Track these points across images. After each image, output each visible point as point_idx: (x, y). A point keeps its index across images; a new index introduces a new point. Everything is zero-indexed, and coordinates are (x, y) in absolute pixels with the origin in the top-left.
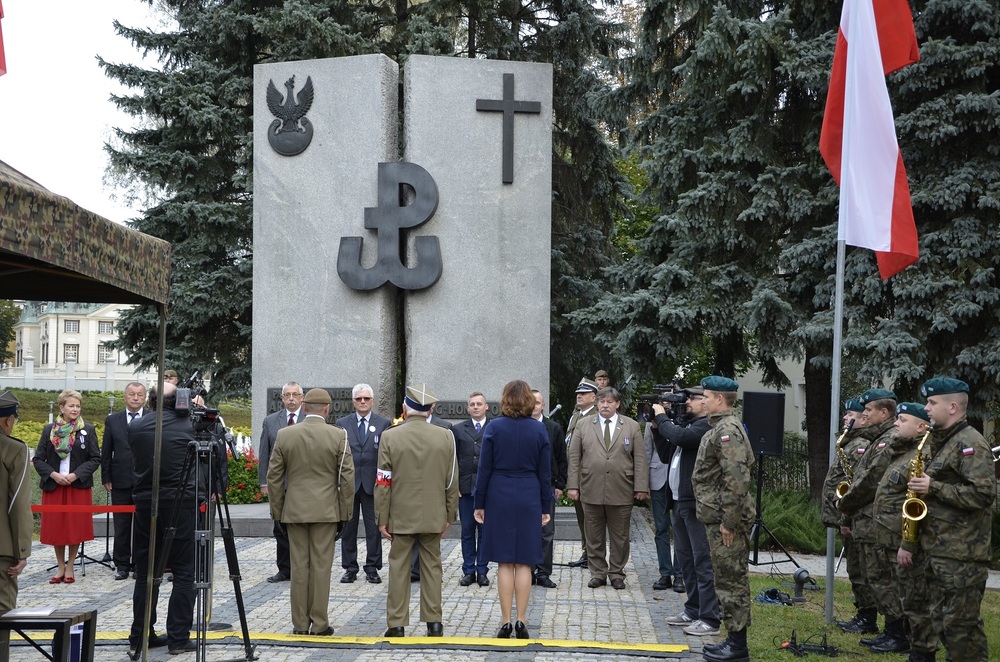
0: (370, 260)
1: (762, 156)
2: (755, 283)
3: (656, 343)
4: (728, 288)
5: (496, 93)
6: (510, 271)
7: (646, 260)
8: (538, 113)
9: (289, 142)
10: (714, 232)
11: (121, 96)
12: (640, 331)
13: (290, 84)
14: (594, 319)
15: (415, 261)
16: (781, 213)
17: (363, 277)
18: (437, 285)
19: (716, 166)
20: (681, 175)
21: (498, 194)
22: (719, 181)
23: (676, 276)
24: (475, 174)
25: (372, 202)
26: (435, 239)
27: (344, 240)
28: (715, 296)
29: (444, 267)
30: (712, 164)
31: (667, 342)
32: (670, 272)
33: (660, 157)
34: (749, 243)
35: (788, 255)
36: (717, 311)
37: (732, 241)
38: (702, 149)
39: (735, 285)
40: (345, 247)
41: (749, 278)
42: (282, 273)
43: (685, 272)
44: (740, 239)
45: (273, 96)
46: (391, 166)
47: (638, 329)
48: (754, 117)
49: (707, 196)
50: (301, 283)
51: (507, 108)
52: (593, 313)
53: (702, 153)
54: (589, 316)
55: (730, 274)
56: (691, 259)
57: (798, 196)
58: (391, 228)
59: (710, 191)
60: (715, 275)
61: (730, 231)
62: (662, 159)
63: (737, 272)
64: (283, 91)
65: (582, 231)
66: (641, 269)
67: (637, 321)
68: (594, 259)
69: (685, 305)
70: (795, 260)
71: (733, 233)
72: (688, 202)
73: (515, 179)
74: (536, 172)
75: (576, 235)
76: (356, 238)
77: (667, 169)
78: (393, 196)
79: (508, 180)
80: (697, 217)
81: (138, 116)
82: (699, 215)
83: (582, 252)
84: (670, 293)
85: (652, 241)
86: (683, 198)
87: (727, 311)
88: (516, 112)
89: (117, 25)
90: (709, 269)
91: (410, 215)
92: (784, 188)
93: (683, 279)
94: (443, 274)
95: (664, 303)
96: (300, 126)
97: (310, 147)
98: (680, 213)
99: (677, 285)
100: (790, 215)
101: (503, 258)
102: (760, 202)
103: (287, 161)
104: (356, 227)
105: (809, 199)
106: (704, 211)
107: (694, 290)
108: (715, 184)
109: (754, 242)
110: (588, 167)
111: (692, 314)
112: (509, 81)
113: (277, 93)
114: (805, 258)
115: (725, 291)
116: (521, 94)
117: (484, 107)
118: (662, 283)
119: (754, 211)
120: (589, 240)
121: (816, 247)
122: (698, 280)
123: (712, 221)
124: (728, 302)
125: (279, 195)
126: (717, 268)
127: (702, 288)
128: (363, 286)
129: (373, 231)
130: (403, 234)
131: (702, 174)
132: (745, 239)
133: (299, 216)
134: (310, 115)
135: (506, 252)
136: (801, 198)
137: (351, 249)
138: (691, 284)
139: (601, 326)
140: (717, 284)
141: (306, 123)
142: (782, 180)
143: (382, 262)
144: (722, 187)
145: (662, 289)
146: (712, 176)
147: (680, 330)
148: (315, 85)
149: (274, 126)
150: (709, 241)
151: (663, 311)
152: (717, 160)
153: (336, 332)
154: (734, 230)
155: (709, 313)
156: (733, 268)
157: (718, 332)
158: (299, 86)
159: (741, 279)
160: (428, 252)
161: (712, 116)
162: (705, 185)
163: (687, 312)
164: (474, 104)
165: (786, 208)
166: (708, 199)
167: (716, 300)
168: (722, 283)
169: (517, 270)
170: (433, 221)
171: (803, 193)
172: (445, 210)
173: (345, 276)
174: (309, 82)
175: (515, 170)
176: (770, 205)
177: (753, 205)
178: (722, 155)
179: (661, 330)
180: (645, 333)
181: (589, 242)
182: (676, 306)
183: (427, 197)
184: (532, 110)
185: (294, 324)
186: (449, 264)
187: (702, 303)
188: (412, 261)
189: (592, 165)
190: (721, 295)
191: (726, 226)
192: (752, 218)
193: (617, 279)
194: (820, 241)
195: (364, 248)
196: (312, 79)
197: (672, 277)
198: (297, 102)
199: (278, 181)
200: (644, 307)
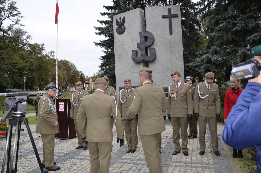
0: (139, 55)
1: (238, 13)
2: (238, 49)
3: (211, 68)
4: (231, 51)
5: (167, 13)
6: (173, 55)
7: (207, 49)
8: (177, 17)
9: (121, 31)
10: (226, 36)
11: (97, 32)
12: (207, 65)
13: (120, 18)
14: (195, 65)
15: (150, 55)
16: (246, 28)
17: (137, 59)
18: (156, 60)
19: (225, 19)
20: (215, 24)
21: (169, 37)
22: (226, 22)
23: (216, 49)
24: (163, 33)
25: (139, 42)
26: (154, 49)
27: (133, 51)
28: (227, 54)
29: (157, 55)
30: (223, 19)
31: (214, 68)
32: (214, 48)
33: (209, 20)
34: (236, 39)
35: (249, 39)
36: (228, 58)
37: (231, 38)
38: (220, 15)
39: (232, 51)
40: (133, 53)
41: (236, 48)
42: (121, 61)
43: (218, 48)
44: (233, 37)
45: (117, 21)
46: (142, 33)
47: (206, 65)
48: (235, 3)
49: (223, 27)
50: (125, 62)
51: (170, 17)
52: (194, 63)
53: (220, 16)
54: (193, 64)
55: (231, 48)
56: (219, 45)
57: (251, 22)
58: (143, 47)
59: (223, 26)
60: (227, 48)
61: (230, 36)
62: (209, 21)
63: (233, 47)
64: (119, 20)
65: (192, 48)
66: (206, 51)
67: (205, 63)
68: (195, 54)
69: (218, 57)
70: (251, 40)
71: (231, 36)
72: (218, 29)
73: (173, 33)
74: (178, 31)
75: (190, 49)
76: (135, 50)
77: (211, 23)
78: (143, 39)
79: (171, 33)
80: (220, 33)
81: (100, 36)
82: (221, 32)
83: (192, 53)
84: (214, 55)
85: (208, 44)
86: (216, 28)
87: (231, 58)
88: (172, 17)
89: (98, 20)
90: (225, 47)
91: (148, 44)
92: (246, 21)
93: (218, 50)
94: (157, 57)
95: (213, 57)
96: (123, 27)
97: (125, 32)
98: (215, 32)
99: (216, 52)
100: (248, 28)
101: (171, 52)
102: (239, 25)
103: (121, 35)
104: (136, 48)
105: (254, 22)
106: (222, 31)
107: (221, 53)
108: (225, 23)
109: (237, 38)
110: (192, 33)
111: (221, 59)
112: (169, 10)
113: (118, 21)
114: (255, 39)
115: (230, 52)
116: (173, 13)
117: (164, 17)
118: (212, 52)
119: (237, 28)
120: (193, 50)
121: (258, 35)
122: (222, 50)
123: (225, 33)
124: (231, 55)
125: (119, 43)
126: (227, 46)
127: (223, 52)
128: (138, 61)
129: (139, 48)
130: (146, 48)
131: (221, 21)
132: (235, 37)
133: (124, 47)
134: (125, 25)
135: (172, 51)
136: (252, 22)
137: (135, 53)
138: (220, 51)
139: (196, 66)
140: (227, 50)
141: (124, 26)
142: (245, 19)
143: (142, 55)
144: (227, 24)
145: (212, 54)
146: (224, 21)
147: (218, 64)
148: (125, 18)
149: (117, 28)
150: (224, 39)
151: (213, 59)
152: (225, 17)
153: (133, 73)
154: (231, 35)
155: (226, 59)
156: (232, 46)
157: (229, 64)
158: (122, 19)
159: (234, 49)
160: (152, 52)
161: (222, 8)
162: (222, 24)
163: (219, 58)
164: (162, 16)
165: (247, 26)
166: (223, 28)
167: (227, 55)
168: (229, 50)
169: (175, 55)
170: (153, 45)
171: (252, 21)
172: (156, 42)
173: (133, 60)
174: (124, 17)
175: (173, 31)
176: (242, 25)
177: (237, 26)
178: (226, 15)
179: (212, 65)
180: (208, 66)
181: (194, 50)
182: (216, 57)
183: (151, 39)
184: (176, 16)
185: (124, 72)
186: (158, 55)
187: (223, 56)
188: (149, 54)
189: (193, 33)
190: (229, 54)
191: (229, 35)
192: (237, 30)
193: (200, 54)
194: (259, 33)
195: (138, 53)
196: (125, 16)
197: (214, 50)
198: (122, 22)
199: (119, 40)
200: (207, 59)
